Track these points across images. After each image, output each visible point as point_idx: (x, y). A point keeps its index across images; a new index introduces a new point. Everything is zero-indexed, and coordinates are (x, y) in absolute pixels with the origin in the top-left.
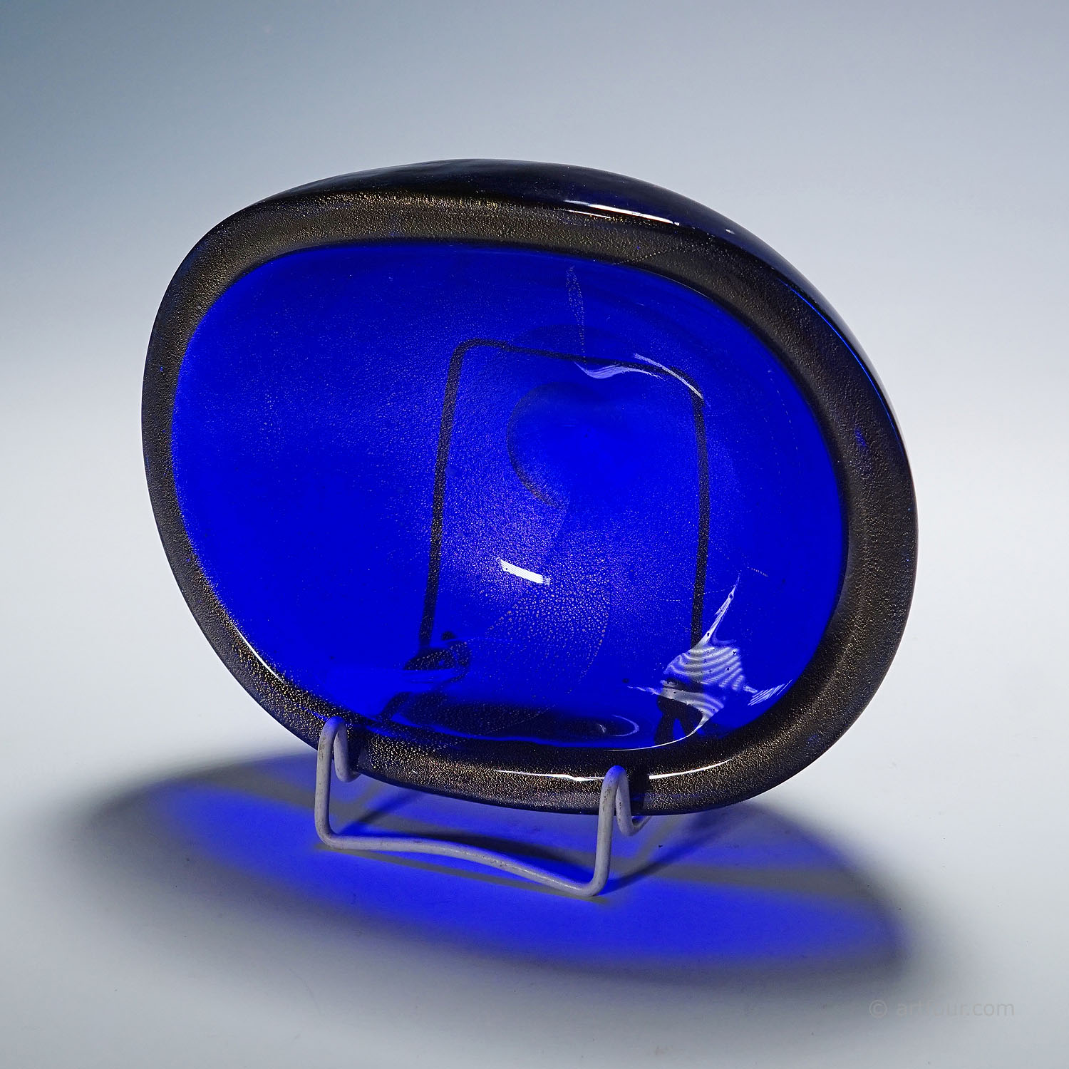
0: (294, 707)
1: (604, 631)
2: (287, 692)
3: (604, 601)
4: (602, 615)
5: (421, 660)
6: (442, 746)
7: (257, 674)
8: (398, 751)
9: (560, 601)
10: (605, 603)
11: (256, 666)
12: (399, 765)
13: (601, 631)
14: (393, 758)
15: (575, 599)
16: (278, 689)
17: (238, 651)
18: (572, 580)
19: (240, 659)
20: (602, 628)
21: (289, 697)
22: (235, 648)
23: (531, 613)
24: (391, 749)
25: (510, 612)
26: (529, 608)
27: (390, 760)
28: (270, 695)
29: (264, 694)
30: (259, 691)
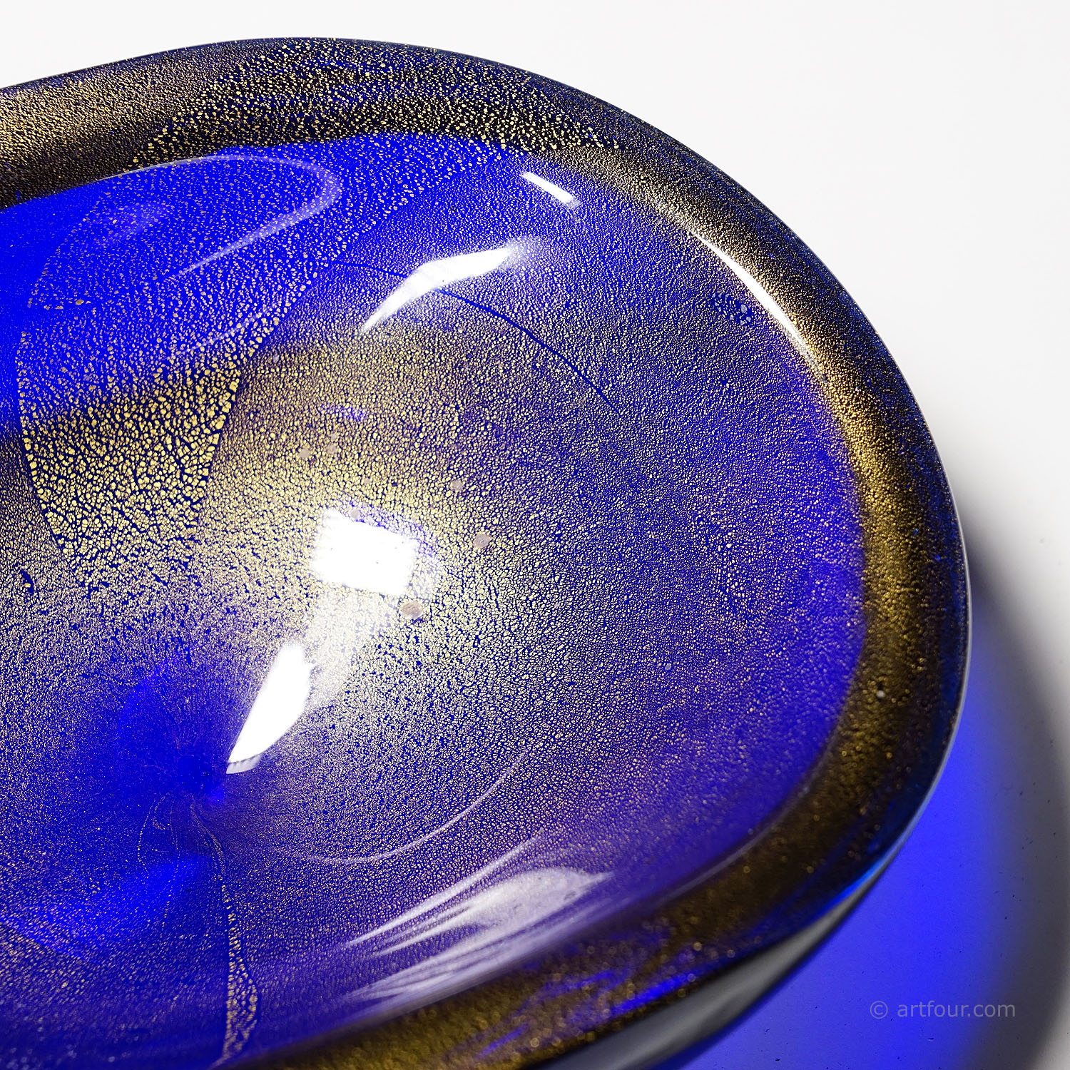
0: (460, 95)
1: (33, 465)
2: (483, 113)
3: (59, 514)
4: (52, 489)
5: (311, 277)
6: (155, 144)
7: (553, 119)
8: (230, 102)
9: (140, 481)
10: (54, 511)
11: (559, 133)
12: (219, 80)
13: (38, 462)
14: (233, 87)
15: (115, 496)
16: (502, 112)
17: (604, 142)
18: (134, 526)
19: (595, 131)
20: (39, 468)
21: (476, 109)
22: (612, 145)
23: (182, 440)
24: (244, 99)
26: (190, 447)
27: (239, 80)
28: (514, 96)
29: (526, 93)
30: (538, 94)
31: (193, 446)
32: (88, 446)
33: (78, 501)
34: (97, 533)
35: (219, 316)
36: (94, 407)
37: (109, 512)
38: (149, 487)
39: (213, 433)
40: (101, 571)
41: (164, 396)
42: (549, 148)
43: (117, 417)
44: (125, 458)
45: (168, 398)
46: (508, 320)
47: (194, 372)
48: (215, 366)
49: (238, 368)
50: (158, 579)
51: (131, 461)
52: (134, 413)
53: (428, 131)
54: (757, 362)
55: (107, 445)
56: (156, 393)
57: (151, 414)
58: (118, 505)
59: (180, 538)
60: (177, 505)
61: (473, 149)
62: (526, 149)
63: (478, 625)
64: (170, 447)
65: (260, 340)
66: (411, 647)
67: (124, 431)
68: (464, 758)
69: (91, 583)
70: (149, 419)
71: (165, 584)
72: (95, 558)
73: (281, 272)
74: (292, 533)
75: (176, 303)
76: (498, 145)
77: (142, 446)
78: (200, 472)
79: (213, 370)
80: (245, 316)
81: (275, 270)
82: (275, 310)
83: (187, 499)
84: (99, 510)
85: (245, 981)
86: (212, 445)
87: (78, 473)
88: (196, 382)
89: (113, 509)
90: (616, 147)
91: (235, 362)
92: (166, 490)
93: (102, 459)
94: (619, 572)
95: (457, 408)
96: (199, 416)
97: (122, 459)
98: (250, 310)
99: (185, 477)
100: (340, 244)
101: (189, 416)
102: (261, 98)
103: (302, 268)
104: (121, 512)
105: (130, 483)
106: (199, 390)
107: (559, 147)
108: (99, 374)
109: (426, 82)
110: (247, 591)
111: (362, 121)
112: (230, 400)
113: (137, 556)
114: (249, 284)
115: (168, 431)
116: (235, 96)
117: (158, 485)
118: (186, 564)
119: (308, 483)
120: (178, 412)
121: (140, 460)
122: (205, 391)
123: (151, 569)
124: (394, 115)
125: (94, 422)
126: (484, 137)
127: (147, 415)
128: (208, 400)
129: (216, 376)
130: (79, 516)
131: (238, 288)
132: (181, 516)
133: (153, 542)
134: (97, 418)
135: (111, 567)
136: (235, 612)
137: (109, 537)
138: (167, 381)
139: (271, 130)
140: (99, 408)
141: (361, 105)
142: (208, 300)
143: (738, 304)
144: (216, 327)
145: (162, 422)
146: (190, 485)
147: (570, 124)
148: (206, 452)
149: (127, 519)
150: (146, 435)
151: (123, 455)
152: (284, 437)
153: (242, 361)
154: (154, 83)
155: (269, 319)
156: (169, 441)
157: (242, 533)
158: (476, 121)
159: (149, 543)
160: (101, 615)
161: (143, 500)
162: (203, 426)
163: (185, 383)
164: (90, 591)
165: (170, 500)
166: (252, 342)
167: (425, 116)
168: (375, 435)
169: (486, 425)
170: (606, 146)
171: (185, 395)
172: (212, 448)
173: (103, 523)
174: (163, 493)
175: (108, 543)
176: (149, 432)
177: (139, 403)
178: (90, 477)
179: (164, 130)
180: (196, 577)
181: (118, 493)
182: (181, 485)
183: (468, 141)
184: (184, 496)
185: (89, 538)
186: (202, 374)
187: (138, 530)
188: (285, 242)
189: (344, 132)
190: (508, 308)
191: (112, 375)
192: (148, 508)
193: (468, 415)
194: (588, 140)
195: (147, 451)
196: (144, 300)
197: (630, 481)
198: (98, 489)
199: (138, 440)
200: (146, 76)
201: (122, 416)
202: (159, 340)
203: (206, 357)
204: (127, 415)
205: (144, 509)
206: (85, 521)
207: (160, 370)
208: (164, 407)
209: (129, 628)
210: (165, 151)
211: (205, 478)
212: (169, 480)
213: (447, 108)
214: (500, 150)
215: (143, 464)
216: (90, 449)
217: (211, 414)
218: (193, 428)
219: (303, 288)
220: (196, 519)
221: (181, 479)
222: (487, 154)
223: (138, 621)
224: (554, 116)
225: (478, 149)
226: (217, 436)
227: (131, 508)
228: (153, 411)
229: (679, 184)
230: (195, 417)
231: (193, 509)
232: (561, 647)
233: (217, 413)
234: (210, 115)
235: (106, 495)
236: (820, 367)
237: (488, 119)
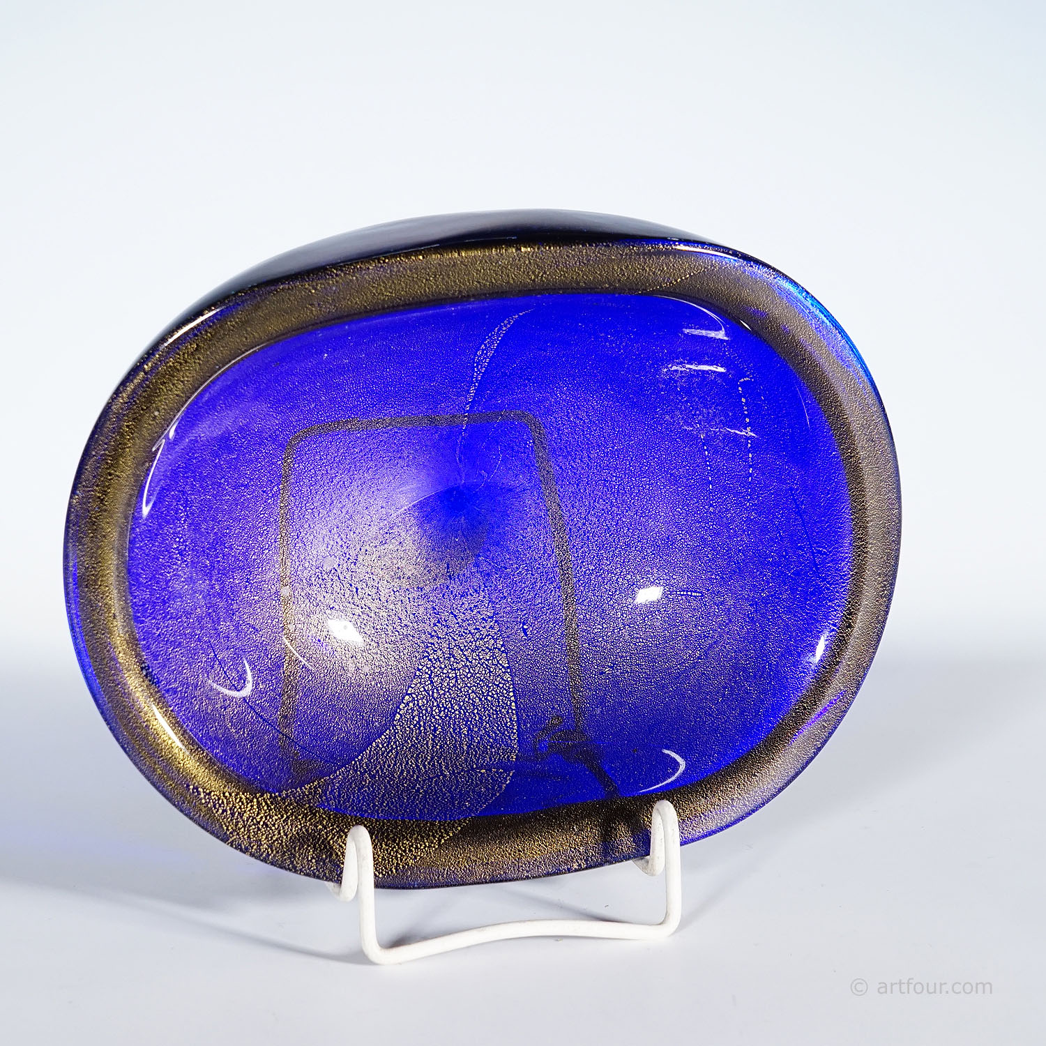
0: (274, 835)
1: (511, 694)
2: (264, 822)
3: (501, 665)
4: (503, 679)
5: (356, 762)
7: (224, 811)
8: (405, 851)
9: (454, 675)
10: (503, 667)
11: (223, 802)
12: (408, 865)
13: (508, 695)
14: (401, 860)
15: (469, 669)
16: (252, 820)
17: (198, 791)
18: (462, 650)
19: (201, 799)
20: (508, 692)
21: (267, 826)
22: (193, 789)
23: (428, 694)
24: (397, 852)
25: (407, 697)
26: (425, 689)
27: (397, 863)
28: (243, 830)
29: (234, 831)
30: (228, 830)
31: (422, 689)
32: (480, 700)
33: (489, 670)
34: (483, 650)
35: (405, 753)
36: (475, 720)
37: (474, 661)
38: (450, 671)
39: (411, 694)
40: (484, 627)
41: (436, 719)
42: (230, 794)
43: (462, 712)
44: (460, 689)
45: (434, 717)
46: (255, 711)
47: (419, 728)
48: (408, 729)
49: (395, 726)
50: (455, 616)
51: (458, 687)
52: (453, 713)
53: (296, 817)
54: (144, 639)
55: (469, 699)
56: (440, 721)
57: (444, 711)
58: (468, 664)
59: (438, 638)
60: (436, 657)
61: (272, 803)
62: (243, 796)
63: (296, 544)
64: (435, 691)
65: (383, 737)
66: (332, 543)
67: (459, 705)
68: (325, 466)
69: (491, 621)
70: (445, 708)
71: (452, 613)
72: (486, 635)
73: (372, 768)
74: (378, 627)
75: (429, 763)
76: (258, 802)
77: (450, 694)
78: (421, 674)
79: (408, 727)
80: (391, 751)
81: (375, 769)
82: (375, 750)
83: (430, 660)
84: (479, 663)
86: (412, 688)
87: (488, 686)
88: (418, 722)
89: (471, 662)
90: (191, 787)
91: (397, 729)
92: (441, 668)
93: (473, 692)
94: (226, 548)
95: (284, 673)
96: (418, 705)
97: (462, 690)
98: (388, 753)
99: (429, 672)
100: (340, 774)
101: (423, 706)
102: (387, 851)
103: (360, 768)
104: (467, 659)
105: (460, 675)
106: (417, 718)
107: (224, 793)
108: (472, 736)
109: (291, 846)
110: (409, 598)
111: (332, 830)
112: (401, 710)
113: (464, 632)
114: (389, 766)
115: (435, 700)
116: (401, 854)
117: (445, 671)
118: (439, 622)
119: (364, 654)
120: (429, 709)
121: (452, 687)
122: (414, 717)
123: (458, 623)
124: (314, 830)
125: (476, 711)
126: (265, 808)
127: (446, 711)
128: (412, 712)
129: (407, 724)
130: (490, 661)
131: (395, 765)
132: (436, 651)
133: (453, 639)
134: (474, 714)
135: (479, 629)
136: (418, 588)
137: (476, 647)
138: (434, 726)
139: (383, 833)
140: (472, 718)
141: (332, 838)
142: (411, 762)
143: (146, 676)
144: (407, 748)
145: (438, 705)
146: (427, 668)
147: (214, 806)
148: (416, 685)
149: (465, 655)
150: (447, 700)
151: (461, 692)
152: (373, 683)
153: (393, 728)
154: (444, 870)
155: (378, 746)
156: (435, 695)
157: (405, 633)
158: (268, 818)
159: (456, 638)
160: (490, 602)
161: (455, 664)
162: (416, 699)
163: (424, 723)
164: (493, 617)
165: (440, 661)
166: (387, 736)
167: (297, 826)
168: (326, 671)
169: (271, 658)
170: (197, 789)
171: (424, 717)
172: (413, 686)
173: (478, 655)
174: (443, 666)
175: (478, 643)
176: (446, 701)
177: (450, 718)
178: (481, 683)
179: (443, 841)
180: (435, 613)
181: (467, 671)
182: (432, 669)
183: (274, 808)
184: (432, 662)
185: (487, 648)
186: (415, 726)
187: (460, 647)
188: (370, 782)
189: (343, 826)
190: (254, 718)
191: (464, 734)
192: (452, 659)
193: (279, 666)
194: (207, 794)
195: (448, 691)
196: (447, 767)
197: (210, 598)
198: (478, 675)
199: (452, 698)
200: (447, 874)
201: (460, 712)
202: (438, 747)
203: (412, 734)
204: (457, 712)
205: (455, 659)
206: (488, 658)
207: (438, 732)
208: (436, 713)
209: (476, 591)
210: (443, 831)
211: (419, 670)
212: (439, 672)
213: (283, 828)
214: (257, 799)
215: (451, 685)
216: (479, 698)
217: (411, 704)
218: (422, 699)
219: (360, 758)
220: (427, 647)
221: (432, 672)
222: (264, 799)
223: (471, 594)
224: (223, 813)
225: (269, 802)
226: (409, 692)
227: (462, 661)
228: (443, 712)
229: (162, 756)
230: (420, 705)
231: (428, 653)
232: (261, 516)
233: (408, 704)
234: (417, 846)
235: (474, 671)
236: (115, 623)
237: (262, 818)
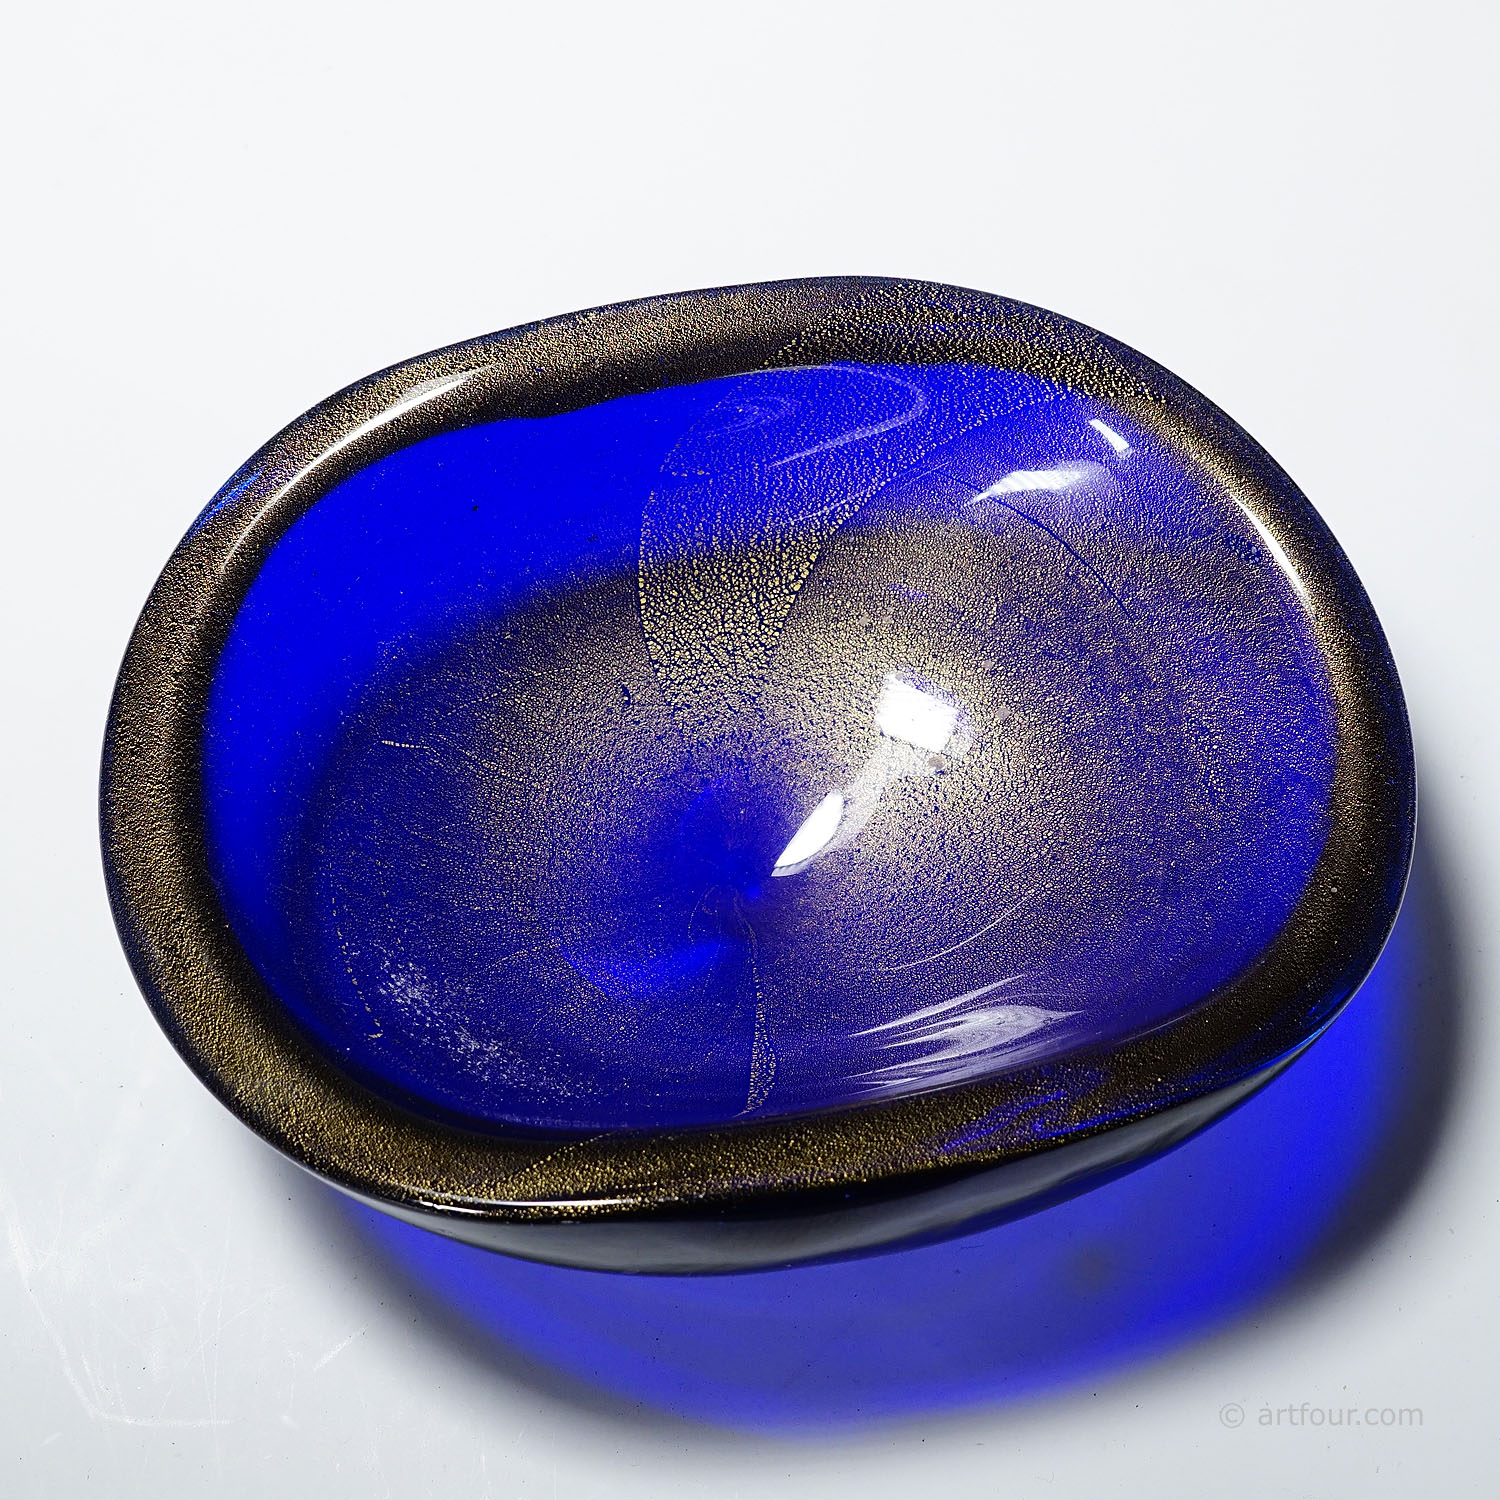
0: (1038, 342)
1: (643, 601)
2: (1056, 359)
4: (655, 622)
6: (785, 351)
7: (1113, 372)
8: (850, 325)
9: (726, 625)
10: (655, 640)
11: (1117, 383)
12: (844, 306)
13: (647, 599)
14: (854, 313)
16: (1072, 361)
17: (1154, 396)
18: (717, 661)
19: (1147, 386)
20: (648, 604)
21: (1051, 355)
22: (1160, 399)
23: (764, 596)
24: (862, 324)
25: (797, 588)
26: (770, 603)
27: (859, 308)
28: (1083, 349)
29: (1093, 347)
30: (1103, 349)
31: (773, 602)
32: (688, 591)
33: (675, 635)
35: (811, 498)
36: (698, 559)
37: (698, 647)
38: (733, 631)
39: (791, 593)
40: (686, 695)
41: (756, 558)
42: (1107, 395)
43: (716, 570)
44: (717, 605)
45: (758, 560)
46: (1051, 532)
47: (783, 541)
48: (801, 538)
49: (819, 542)
50: (730, 708)
51: (721, 608)
52: (729, 569)
53: (1008, 368)
54: (1258, 597)
55: (704, 591)
56: (750, 554)
57: (743, 571)
58: (706, 643)
60: (754, 649)
61: (1043, 387)
62: (1088, 393)
63: (990, 784)
64: (754, 601)
65: (840, 522)
66: (931, 794)
67: (720, 582)
68: (966, 893)
69: (676, 704)
70: (740, 576)
71: (736, 713)
72: (682, 684)
73: (867, 468)
74: (844, 685)
75: (777, 483)
76: (1065, 386)
77: (732, 597)
78: (776, 624)
79: (799, 541)
80: (832, 500)
81: (863, 466)
82: (857, 499)
83: (762, 645)
84: (690, 644)
85: (767, 1049)
86: (788, 603)
87: (677, 612)
88: (783, 550)
89: (702, 645)
90: (1163, 401)
91: (817, 537)
92: (746, 635)
93: (698, 603)
94: (1117, 756)
95: (997, 599)
96: (781, 578)
97: (714, 605)
98: (836, 496)
99: (763, 627)
100: (920, 451)
101: (773, 577)
102: (875, 324)
103: (885, 467)
104: (708, 649)
105: (718, 626)
106: (785, 556)
107: (1116, 395)
108: (706, 533)
109: (1012, 328)
110: (801, 728)
111: (955, 353)
112: (808, 568)
114: (840, 473)
115: (754, 587)
116: (854, 320)
117: (740, 630)
119: (862, 646)
120: (765, 573)
121: (729, 608)
122: (789, 558)
123: (725, 699)
124: (982, 351)
125: (697, 572)
126: (1054, 379)
127: (739, 571)
128: (790, 565)
129: (800, 547)
130: (674, 648)
131: (830, 477)
132: (755, 658)
133: (731, 677)
134: (699, 569)
136: (789, 744)
137: (696, 667)
138: (759, 546)
139: (880, 351)
140: (702, 561)
141: (956, 340)
142: (804, 484)
143: (1250, 546)
144: (806, 507)
145: (751, 580)
146: (766, 634)
147: (1127, 378)
148: (783, 608)
149: (712, 655)
150: (736, 588)
151: (715, 601)
152: (848, 604)
153: (823, 537)
154: (790, 302)
155: (851, 505)
156: (754, 595)
157: (803, 679)
158: (1050, 365)
159: (727, 677)
161: (726, 641)
162: (784, 587)
163: (774, 548)
164: (675, 710)
165: (748, 644)
166: (834, 523)
167: (1007, 355)
168: (924, 613)
169: (1019, 618)
170: (1155, 400)
171: (773, 559)
172: (788, 606)
173: (692, 655)
174: (743, 637)
175: (694, 673)
176: (739, 586)
177: (734, 561)
178: (687, 616)
179: (794, 341)
180: (761, 711)
181: (707, 632)
183: (1040, 380)
184: (760, 642)
186: (789, 544)
188: (875, 444)
189: (939, 360)
190: (1052, 522)
191: (716, 535)
192: (730, 648)
193: (1005, 607)
194: (1141, 393)
195: (735, 601)
196: (752, 477)
197: (1136, 681)
198: (691, 627)
199: (729, 591)
200: (785, 297)
201: (719, 570)
202: (759, 512)
203: (795, 530)
204: (723, 570)
206: (677, 652)
207: (756, 536)
208: (754, 567)
209: (702, 745)
210: (791, 358)
211: (779, 630)
212: (749, 628)
213: (1027, 351)
214: (1066, 391)
215: (730, 611)
216: (690, 594)
217: (792, 577)
218: (775, 587)
219: (883, 483)
220: (767, 663)
221: (759, 628)
223: (710, 740)
224: (1114, 369)
225: (1048, 388)
226: (793, 596)
227: (716, 647)
228: (745, 569)
229: (1211, 440)
230: (777, 579)
231: (766, 654)
232: (1059, 812)
233: (797, 578)
234: (832, 333)
235: (697, 633)
236: (1313, 608)
237: (1059, 365)
